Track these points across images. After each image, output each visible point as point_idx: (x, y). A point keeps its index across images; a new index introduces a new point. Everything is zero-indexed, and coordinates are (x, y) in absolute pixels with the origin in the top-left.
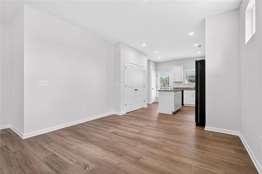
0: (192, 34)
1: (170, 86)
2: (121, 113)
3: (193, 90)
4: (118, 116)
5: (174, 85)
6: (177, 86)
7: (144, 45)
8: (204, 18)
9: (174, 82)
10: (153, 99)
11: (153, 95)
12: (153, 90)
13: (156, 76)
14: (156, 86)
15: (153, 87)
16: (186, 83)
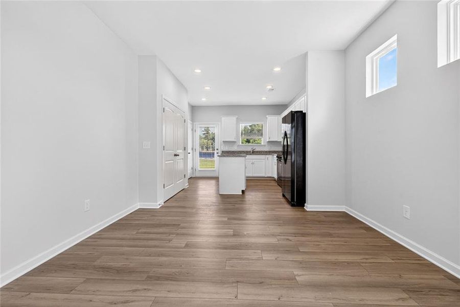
0: (277, 69)
1: (216, 148)
2: (158, 204)
3: (250, 154)
4: (155, 210)
5: (222, 147)
6: (227, 149)
7: (198, 71)
8: (305, 52)
9: (224, 142)
10: (189, 171)
11: (190, 165)
12: (190, 156)
13: (192, 130)
14: (192, 149)
15: (190, 150)
16: (241, 144)
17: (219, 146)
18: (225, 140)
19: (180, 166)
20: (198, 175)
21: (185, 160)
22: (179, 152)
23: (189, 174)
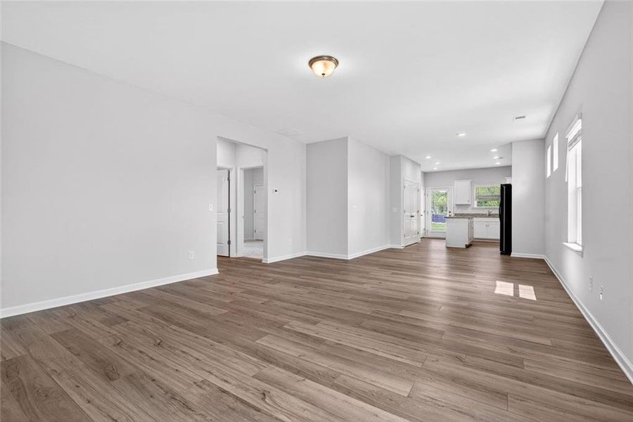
1: (448, 211)
5: (455, 210)
9: (456, 205)
10: (422, 232)
11: (422, 227)
12: (422, 218)
13: (425, 194)
14: (424, 212)
15: (422, 213)
16: (476, 206)
17: (451, 210)
18: (457, 203)
19: (414, 227)
20: (430, 235)
21: (419, 221)
22: (413, 214)
23: (422, 234)
